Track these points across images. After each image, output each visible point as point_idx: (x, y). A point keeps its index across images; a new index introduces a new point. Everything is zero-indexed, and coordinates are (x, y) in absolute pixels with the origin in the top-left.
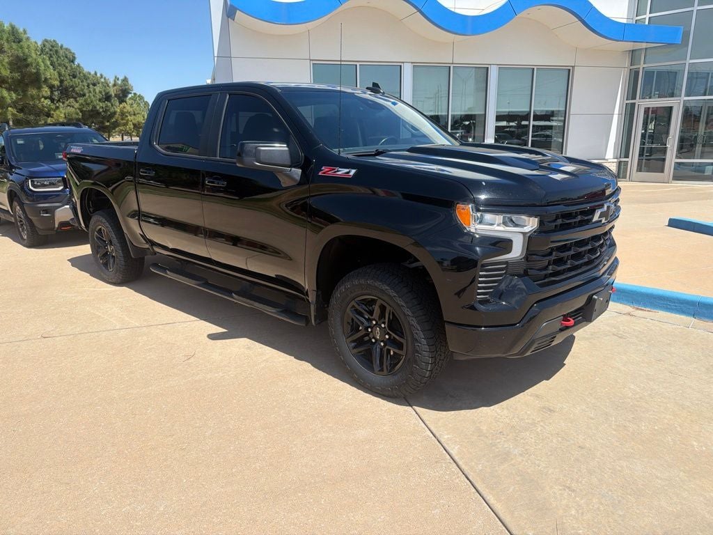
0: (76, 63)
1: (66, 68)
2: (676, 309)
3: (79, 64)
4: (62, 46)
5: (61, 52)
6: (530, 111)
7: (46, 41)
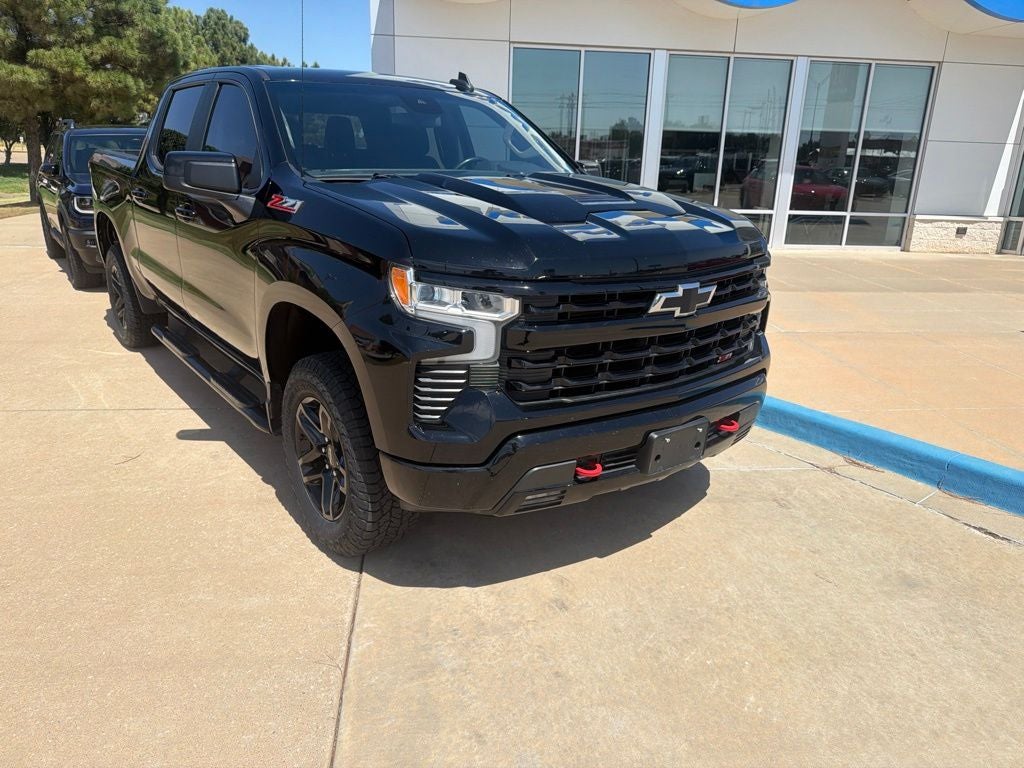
0: (249, 43)
1: (234, 49)
2: (912, 470)
3: (252, 45)
4: (232, 18)
5: (230, 27)
6: (858, 134)
7: (211, 10)
